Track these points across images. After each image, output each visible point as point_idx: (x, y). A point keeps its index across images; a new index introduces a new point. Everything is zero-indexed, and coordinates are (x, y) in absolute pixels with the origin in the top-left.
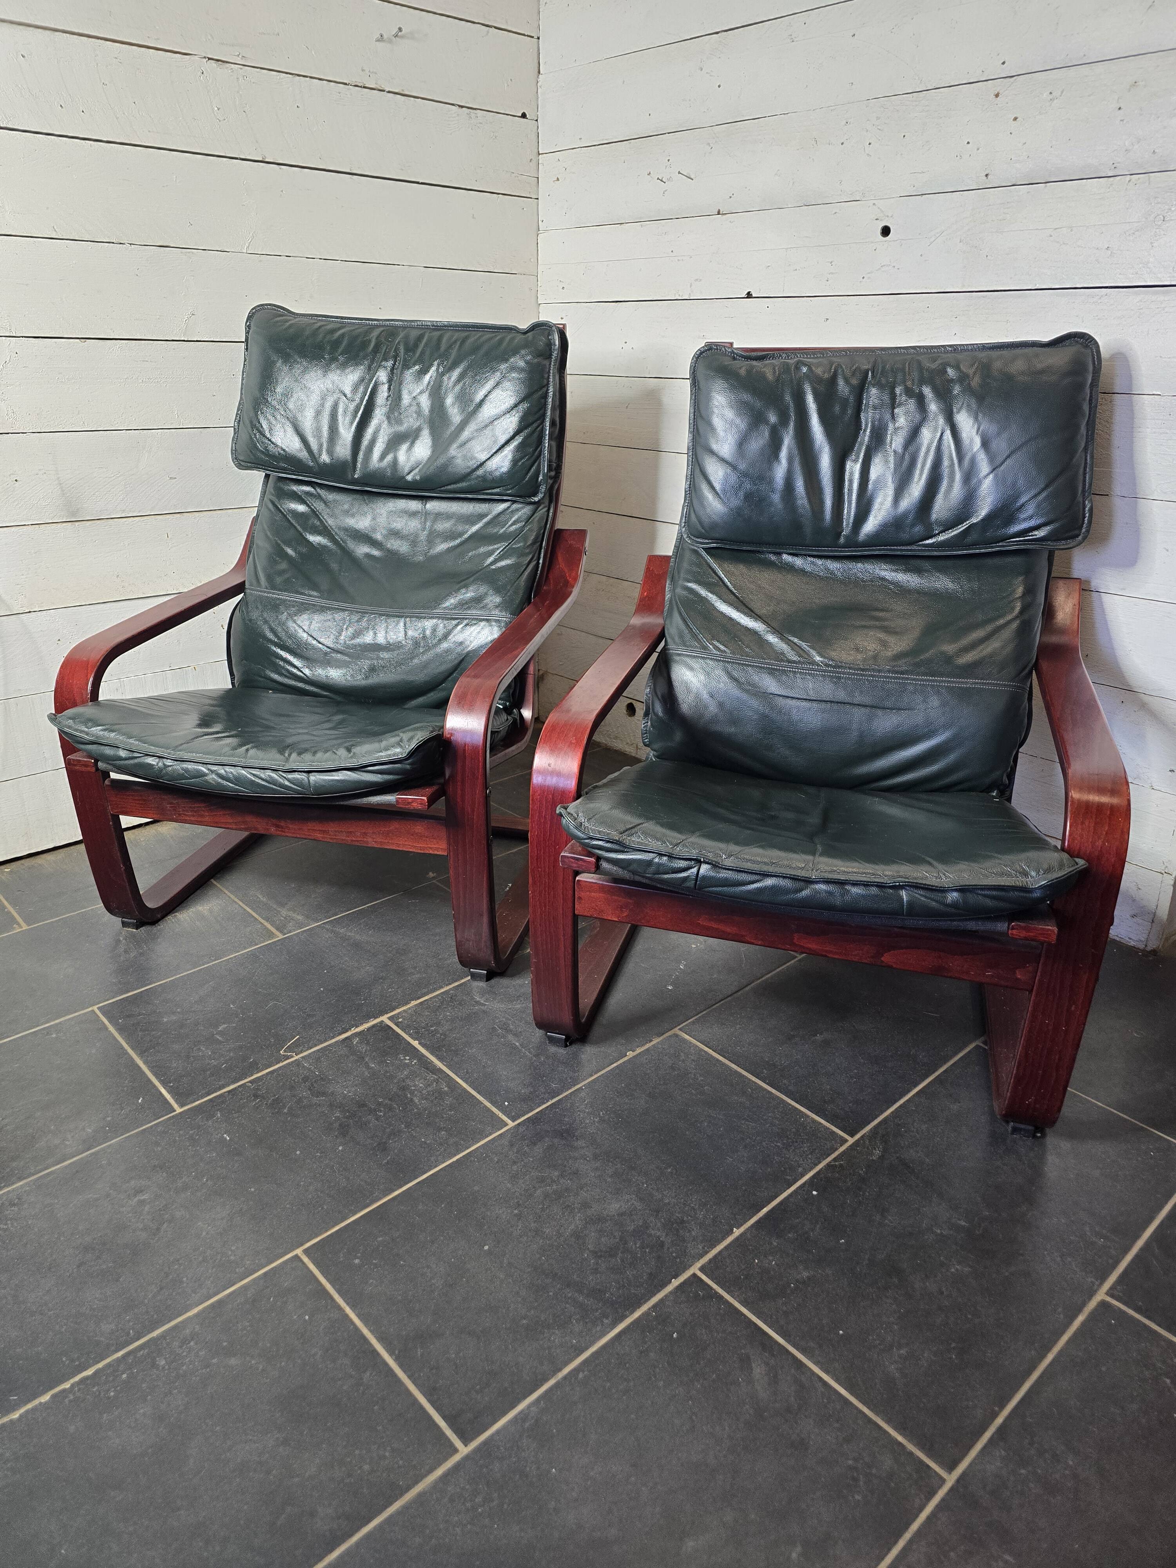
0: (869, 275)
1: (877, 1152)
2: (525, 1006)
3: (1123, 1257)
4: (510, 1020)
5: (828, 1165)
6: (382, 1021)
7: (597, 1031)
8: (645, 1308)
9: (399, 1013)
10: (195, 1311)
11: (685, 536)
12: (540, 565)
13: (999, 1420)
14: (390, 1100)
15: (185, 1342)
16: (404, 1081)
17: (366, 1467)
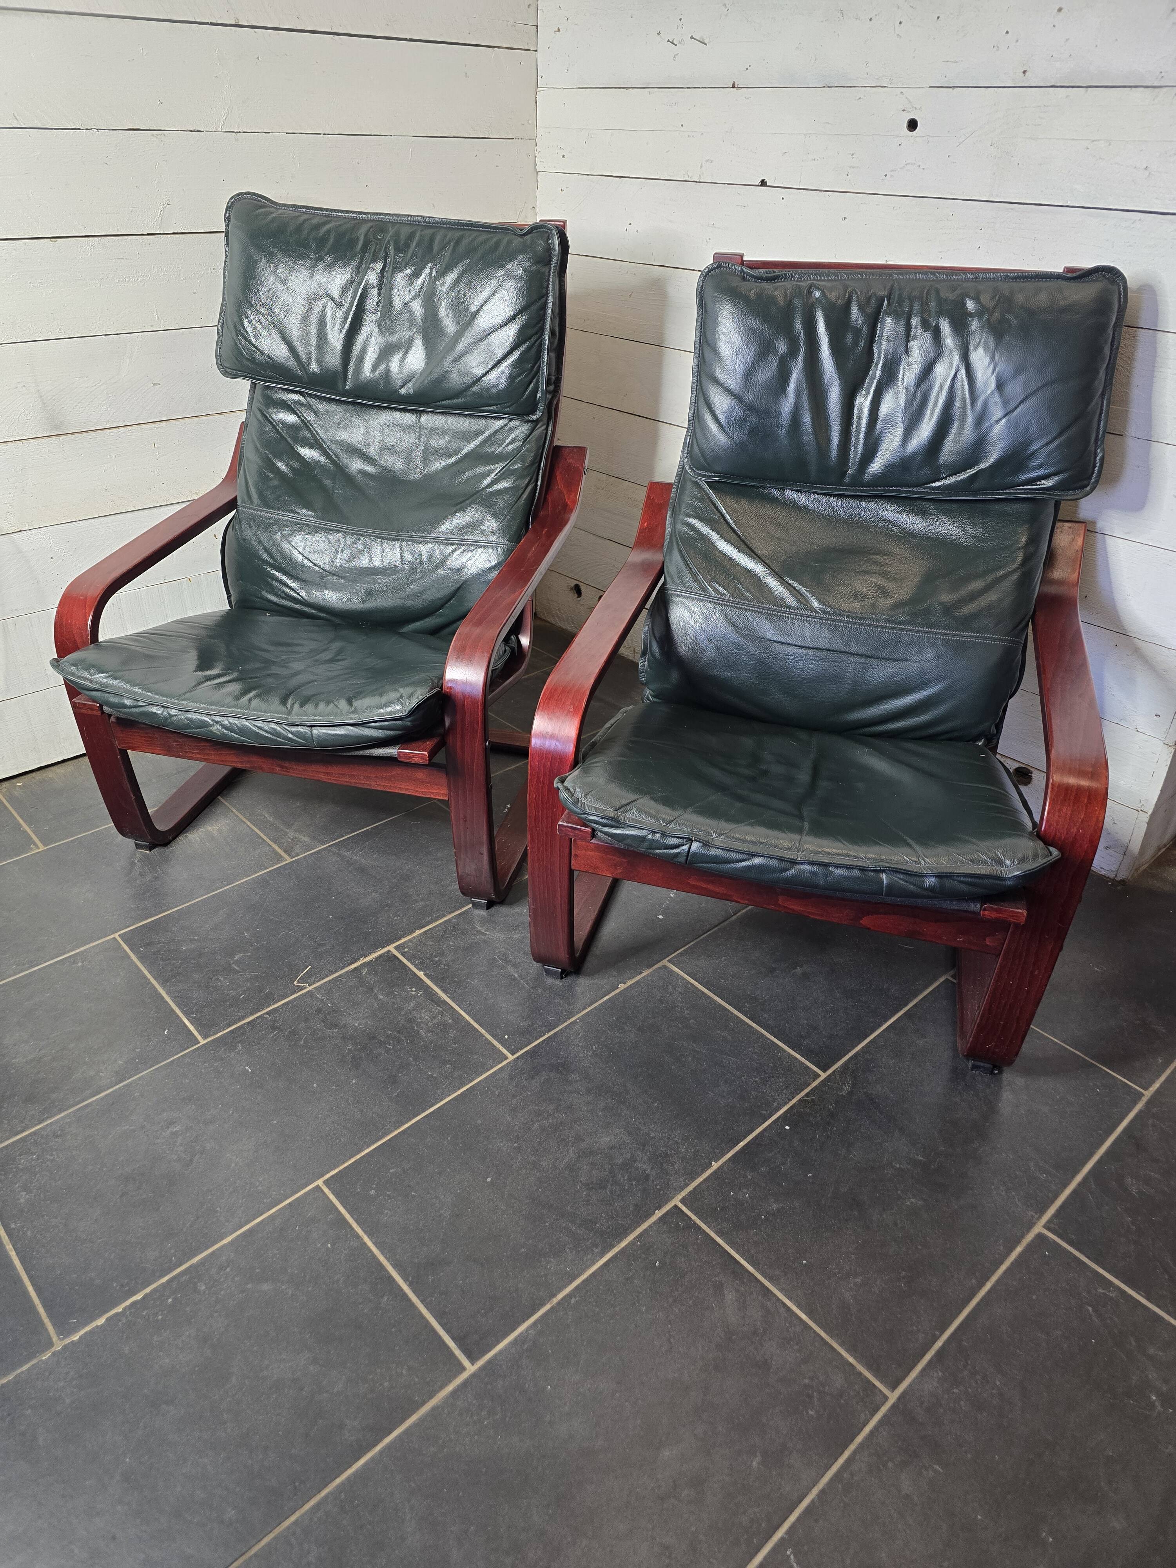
0: (892, 173)
1: (847, 1088)
2: (523, 936)
3: (1062, 1191)
4: (509, 950)
5: (801, 1101)
6: (389, 951)
7: (591, 962)
8: (631, 1237)
9: (405, 943)
10: (229, 1239)
11: (687, 467)
12: (539, 487)
13: (939, 1344)
14: (399, 1032)
15: (222, 1268)
16: (410, 1013)
17: (386, 1384)
